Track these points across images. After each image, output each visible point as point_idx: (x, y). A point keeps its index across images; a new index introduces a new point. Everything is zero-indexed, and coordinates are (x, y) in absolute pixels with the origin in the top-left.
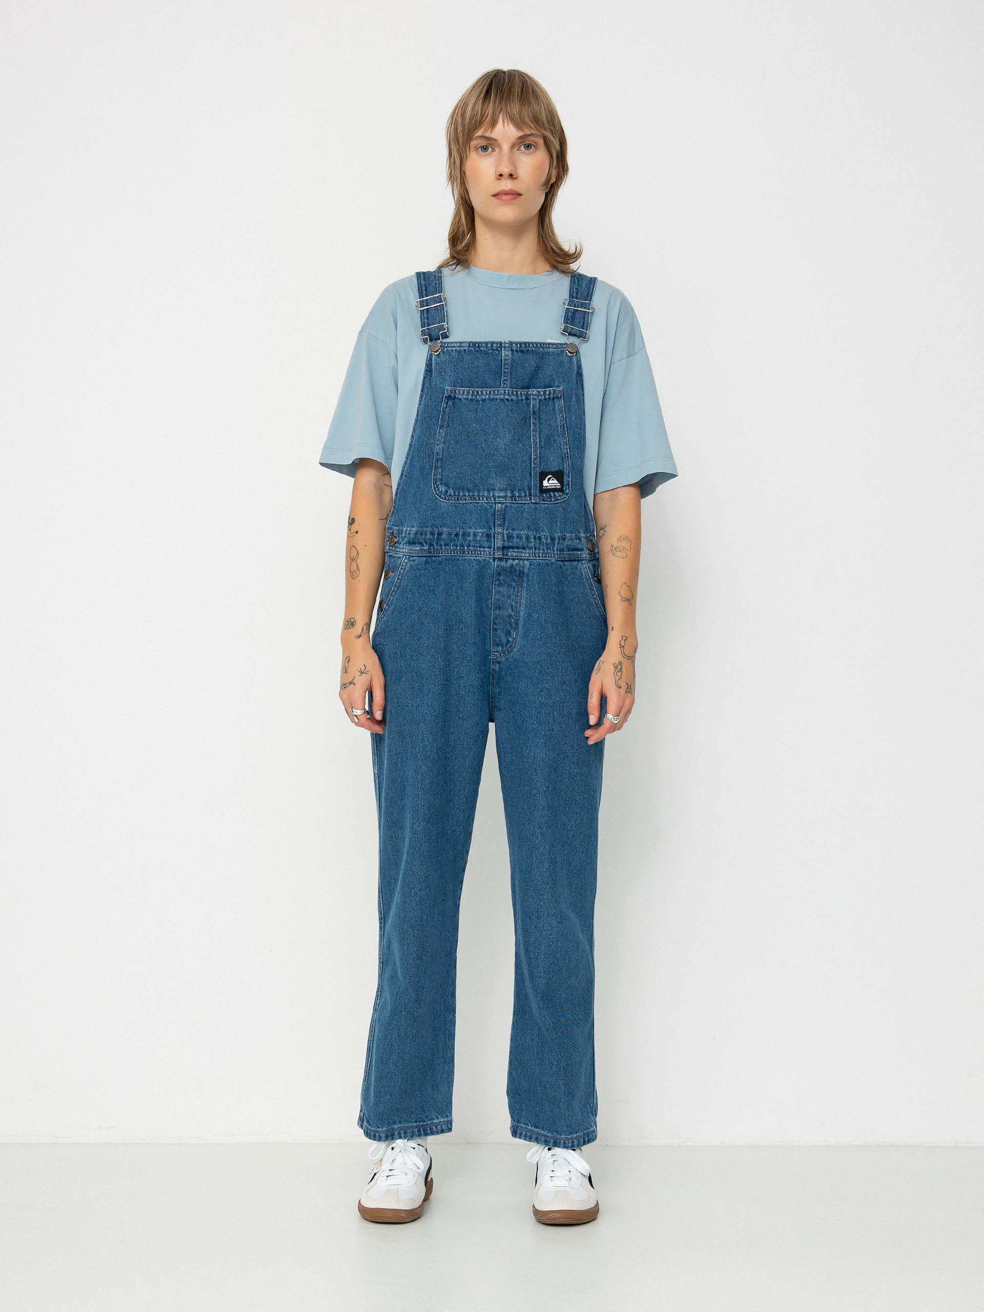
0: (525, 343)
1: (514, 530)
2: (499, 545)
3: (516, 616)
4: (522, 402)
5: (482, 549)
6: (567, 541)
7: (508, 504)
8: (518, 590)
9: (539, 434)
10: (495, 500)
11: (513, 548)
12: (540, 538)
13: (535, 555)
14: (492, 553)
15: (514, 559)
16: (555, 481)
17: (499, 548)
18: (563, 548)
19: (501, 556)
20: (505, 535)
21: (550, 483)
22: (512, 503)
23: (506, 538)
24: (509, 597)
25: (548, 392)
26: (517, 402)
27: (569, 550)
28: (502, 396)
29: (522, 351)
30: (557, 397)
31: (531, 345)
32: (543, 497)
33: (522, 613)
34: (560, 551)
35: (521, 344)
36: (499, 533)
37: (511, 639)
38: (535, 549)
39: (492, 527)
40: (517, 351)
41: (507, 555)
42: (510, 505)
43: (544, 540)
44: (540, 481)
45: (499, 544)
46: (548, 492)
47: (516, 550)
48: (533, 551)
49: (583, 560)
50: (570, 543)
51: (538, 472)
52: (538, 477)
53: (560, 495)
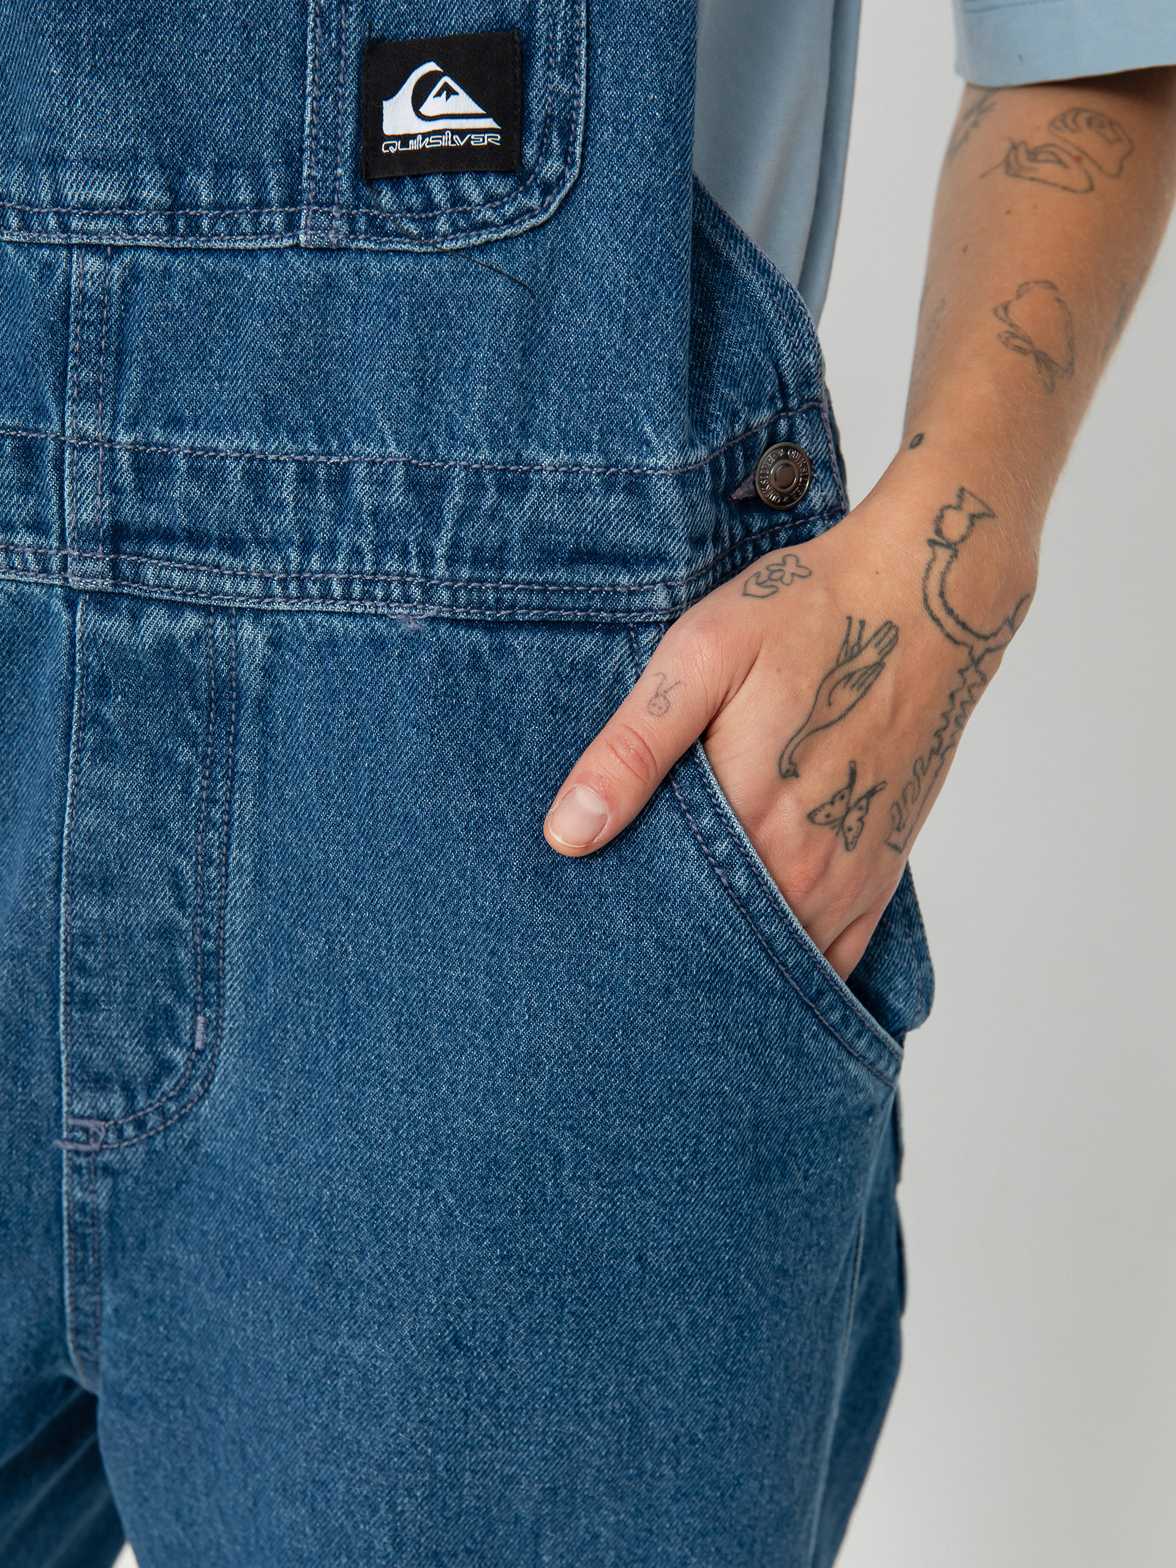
1: (175, 422)
2: (86, 516)
3: (205, 934)
6: (532, 497)
7: (147, 258)
8: (211, 789)
10: (64, 228)
11: (168, 537)
12: (341, 479)
13: (302, 587)
14: (55, 564)
15: (175, 608)
16: (461, 101)
17: (87, 536)
18: (503, 546)
19: (102, 584)
20: (124, 458)
21: (428, 113)
22: (171, 252)
23: (126, 478)
24: (159, 826)
27: (548, 557)
32: (378, 207)
33: (237, 922)
34: (476, 562)
36: (88, 443)
37: (179, 1056)
38: (308, 550)
39: (53, 408)
41: (137, 579)
42: (161, 262)
43: (361, 491)
45: (89, 509)
46: (417, 177)
47: (190, 556)
48: (287, 560)
49: (647, 625)
50: (555, 511)
51: (354, 39)
52: (352, 75)
53: (490, 198)
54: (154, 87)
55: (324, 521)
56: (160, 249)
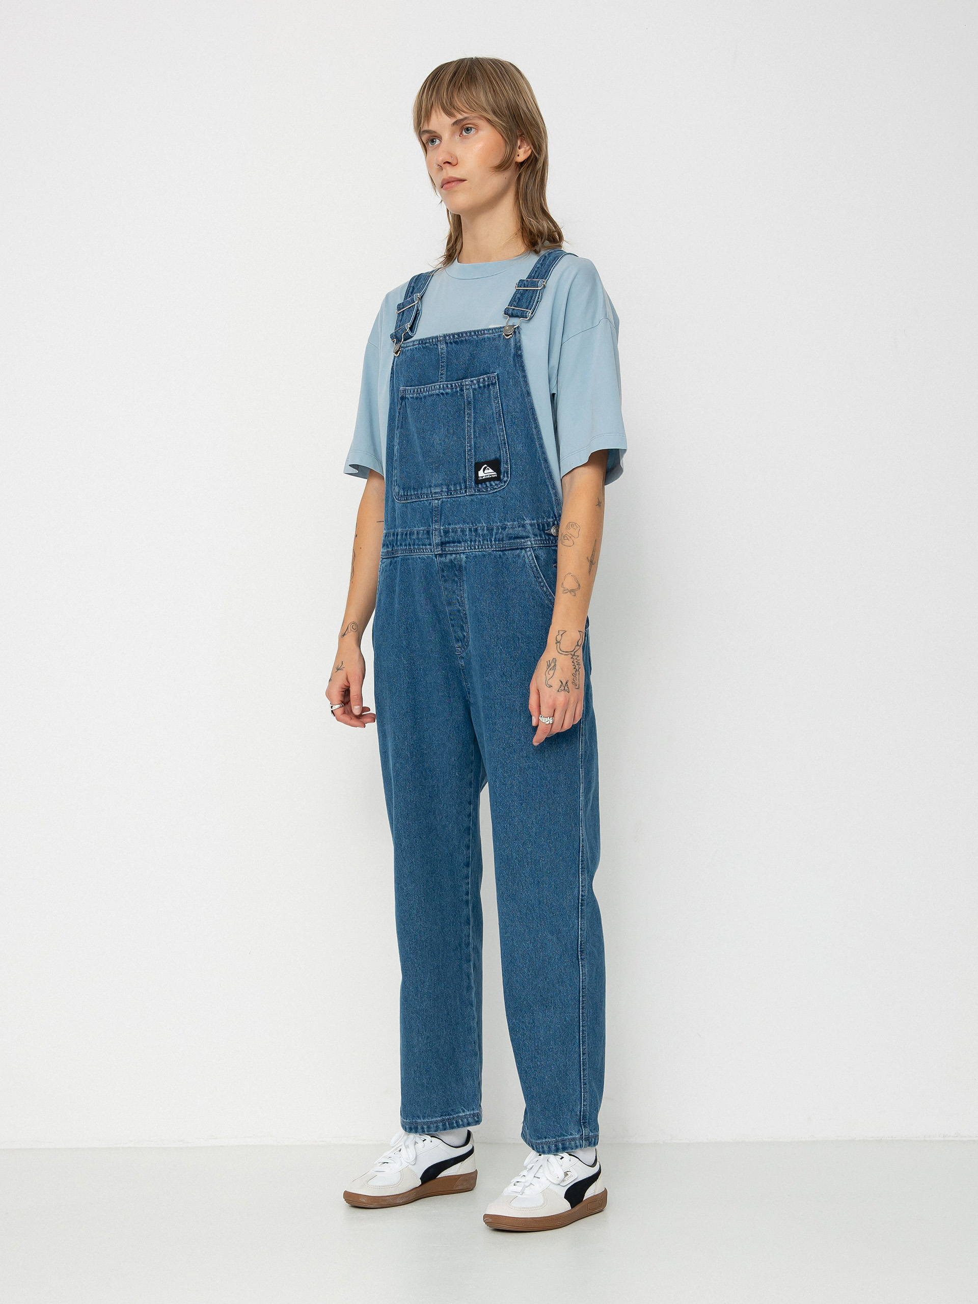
0: (458, 334)
1: (449, 524)
2: (437, 541)
3: (464, 610)
4: (457, 394)
5: (424, 547)
6: (507, 530)
7: (444, 499)
8: (460, 584)
9: (474, 424)
10: (432, 496)
11: (449, 542)
12: (476, 530)
13: (471, 547)
14: (433, 550)
15: (452, 554)
16: (491, 470)
17: (437, 545)
18: (503, 538)
19: (440, 552)
20: (442, 531)
21: (485, 473)
22: (448, 498)
23: (443, 534)
24: (454, 592)
25: (481, 380)
26: (452, 395)
27: (510, 538)
28: (437, 391)
29: (456, 343)
30: (492, 384)
31: (464, 335)
32: (479, 488)
33: (467, 607)
34: (499, 541)
35: (453, 335)
36: (436, 530)
37: (465, 634)
38: (471, 541)
39: (431, 525)
40: (451, 343)
41: (446, 550)
42: (446, 500)
43: (480, 531)
44: (475, 473)
45: (436, 539)
46: (485, 482)
47: (453, 545)
48: (468, 544)
49: (527, 548)
50: (511, 531)
51: (474, 463)
52: (473, 468)
53: (496, 484)
54: (444, 473)
55: (474, 537)
56: (446, 498)
